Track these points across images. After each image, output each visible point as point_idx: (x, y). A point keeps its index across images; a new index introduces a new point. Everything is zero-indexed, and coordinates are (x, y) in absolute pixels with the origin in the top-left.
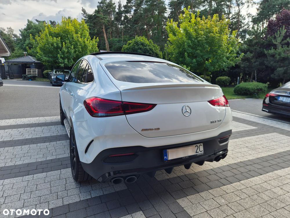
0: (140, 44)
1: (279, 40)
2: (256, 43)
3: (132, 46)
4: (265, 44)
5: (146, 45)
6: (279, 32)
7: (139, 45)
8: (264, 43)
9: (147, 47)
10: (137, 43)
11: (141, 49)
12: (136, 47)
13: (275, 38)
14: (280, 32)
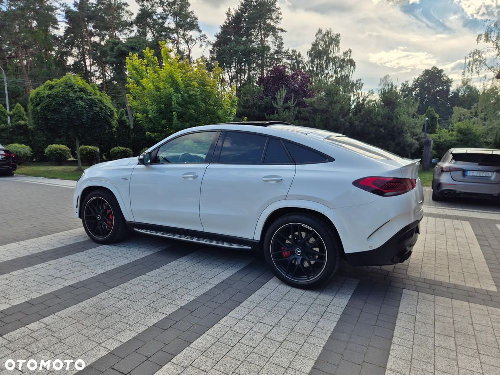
0: (78, 90)
1: (281, 103)
2: (254, 105)
3: (62, 92)
4: (263, 106)
5: (91, 93)
6: (279, 94)
7: (76, 92)
8: (261, 105)
9: (93, 97)
10: (71, 87)
11: (82, 99)
12: (72, 95)
13: (275, 99)
14: (280, 92)
